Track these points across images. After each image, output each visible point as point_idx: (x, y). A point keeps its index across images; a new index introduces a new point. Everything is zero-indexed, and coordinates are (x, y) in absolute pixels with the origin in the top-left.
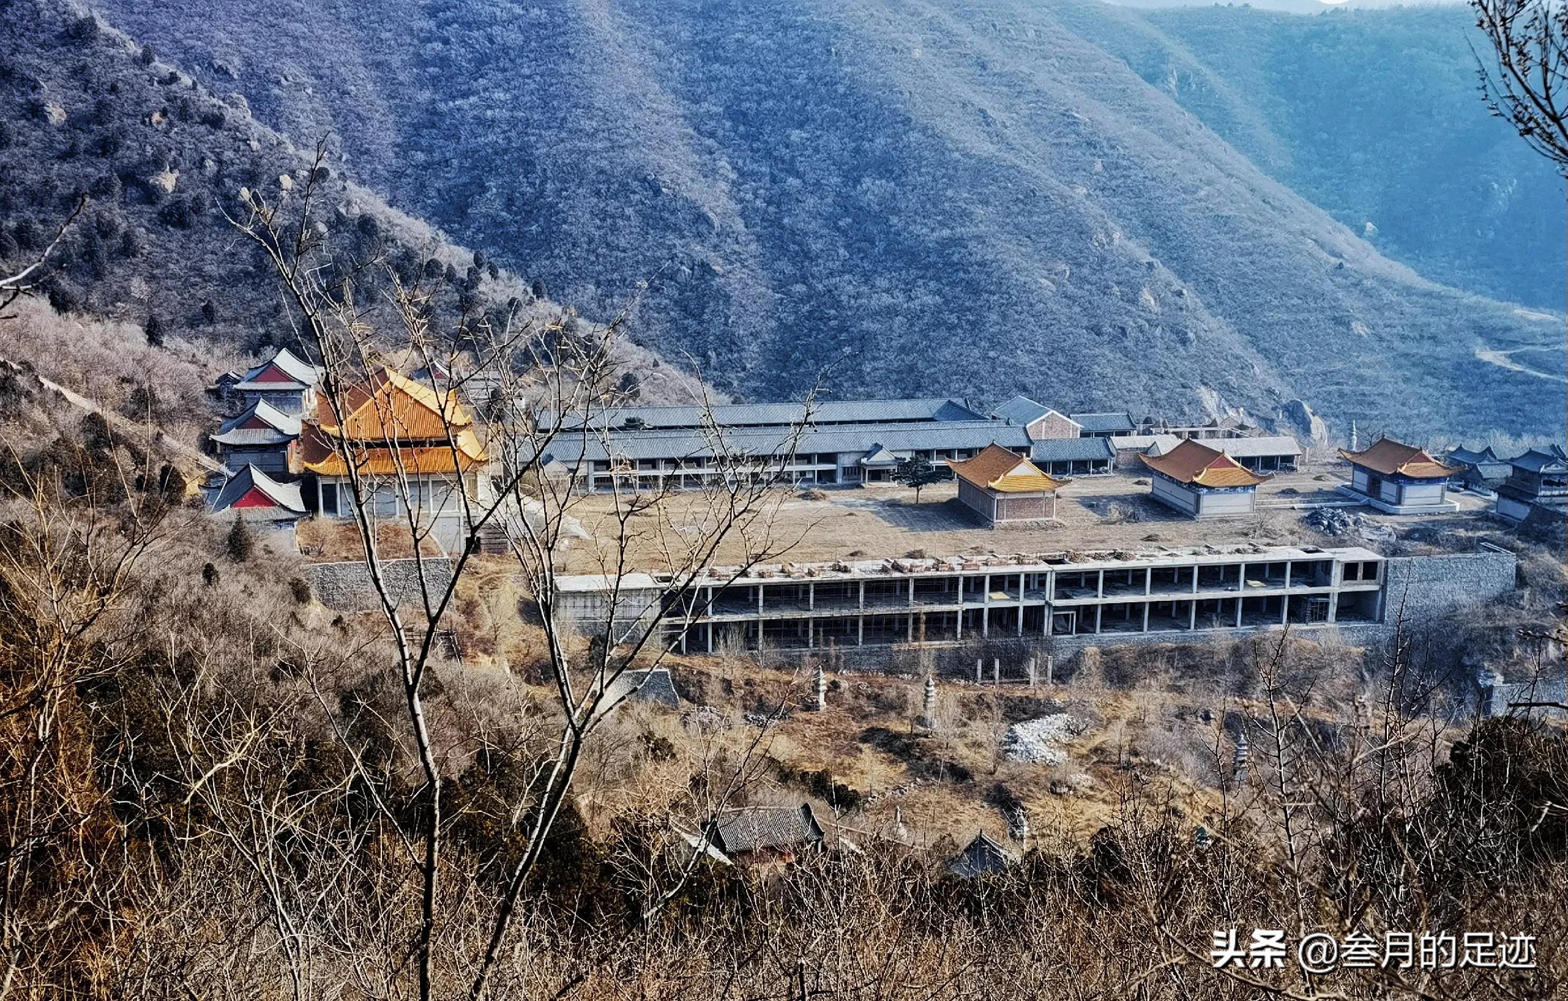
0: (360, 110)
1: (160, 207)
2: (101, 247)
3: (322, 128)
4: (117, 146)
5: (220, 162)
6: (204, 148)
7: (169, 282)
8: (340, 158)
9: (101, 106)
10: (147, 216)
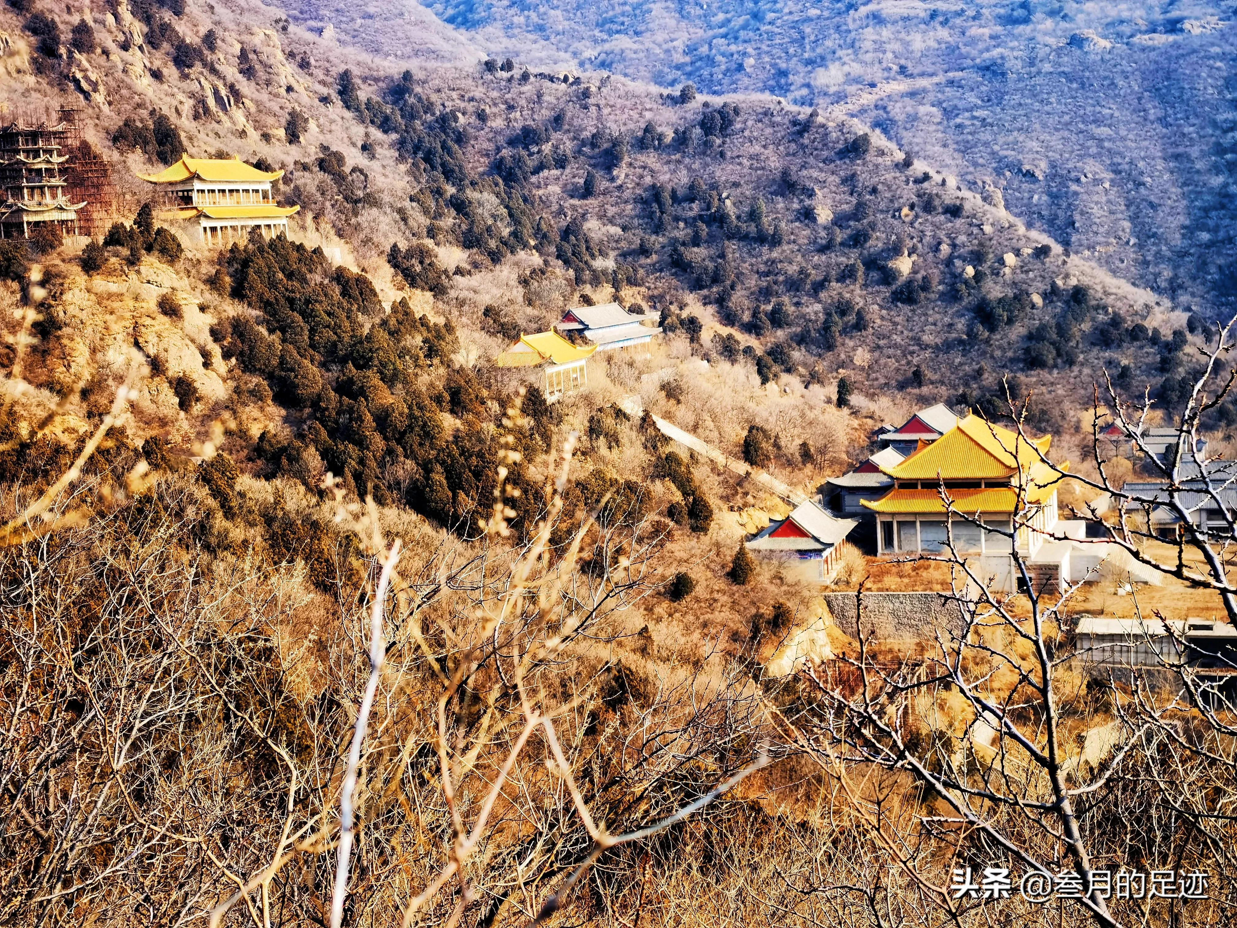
0: (1152, 198)
1: (894, 287)
2: (836, 323)
3: (1113, 217)
4: (867, 237)
5: (954, 246)
6: (942, 235)
7: (891, 351)
8: (1127, 243)
9: (860, 206)
10: (882, 296)
